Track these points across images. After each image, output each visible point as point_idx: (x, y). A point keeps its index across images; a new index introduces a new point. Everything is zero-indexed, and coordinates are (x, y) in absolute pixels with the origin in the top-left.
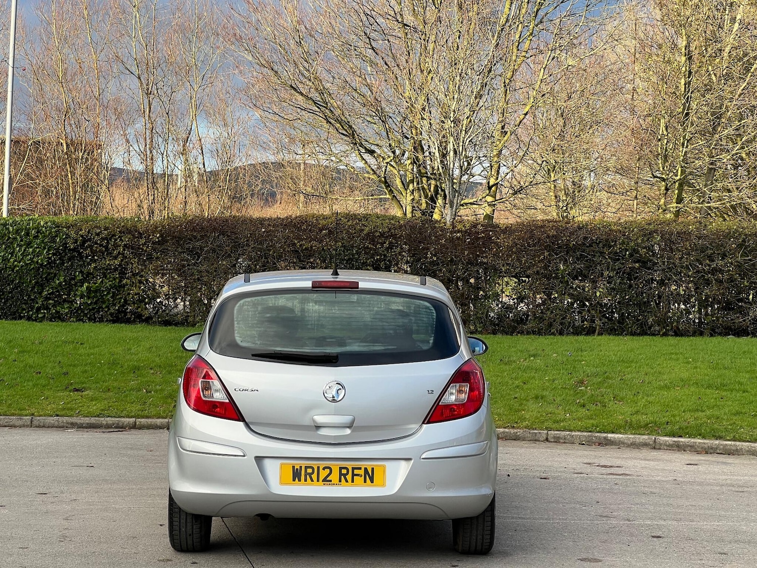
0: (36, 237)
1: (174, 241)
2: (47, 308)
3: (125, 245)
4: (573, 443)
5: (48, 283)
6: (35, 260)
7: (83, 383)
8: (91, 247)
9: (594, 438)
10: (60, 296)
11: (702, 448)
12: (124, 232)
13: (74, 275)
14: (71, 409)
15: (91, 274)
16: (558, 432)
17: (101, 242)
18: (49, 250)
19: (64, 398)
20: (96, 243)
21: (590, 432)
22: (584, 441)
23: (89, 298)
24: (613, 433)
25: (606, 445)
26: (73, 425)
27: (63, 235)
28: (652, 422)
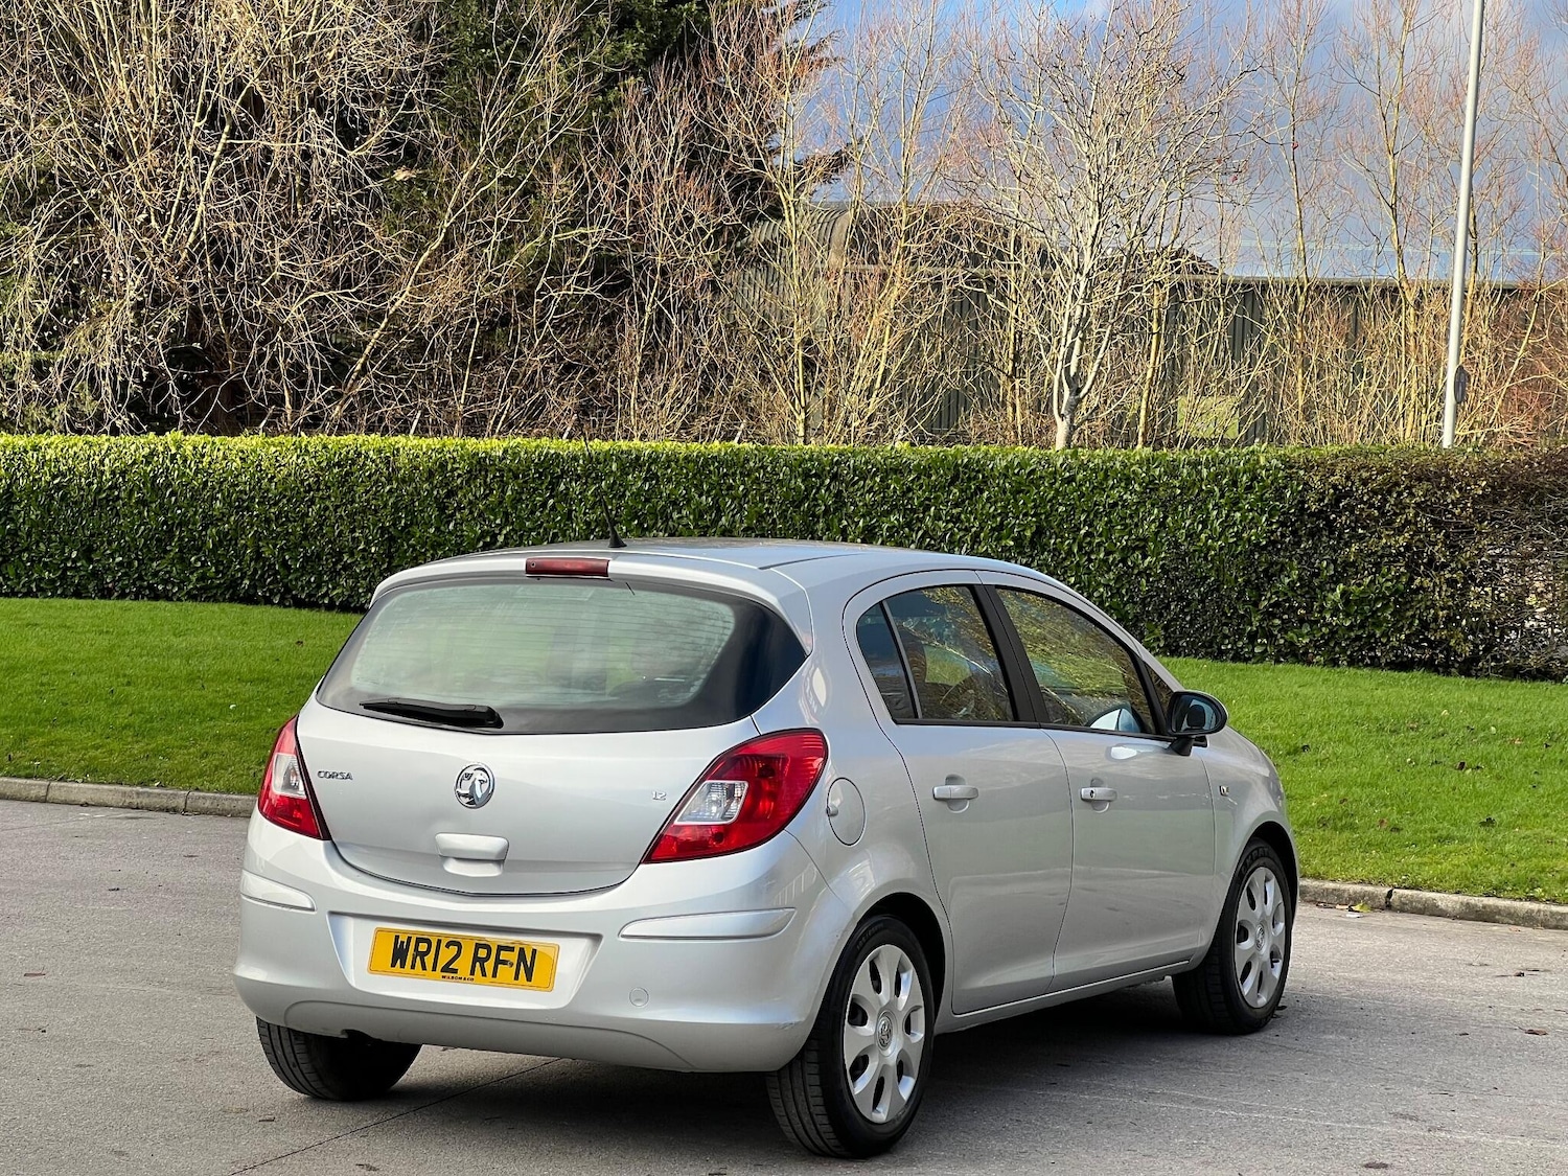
1: (1518, 495)
2: (1270, 636)
3: (1418, 505)
5: (1268, 583)
6: (1246, 535)
8: (1351, 509)
10: (1293, 610)
12: (1417, 479)
13: (1319, 568)
15: (1353, 564)
17: (1371, 498)
18: (1271, 516)
20: (1361, 501)
23: (1347, 615)
27: (1298, 485)
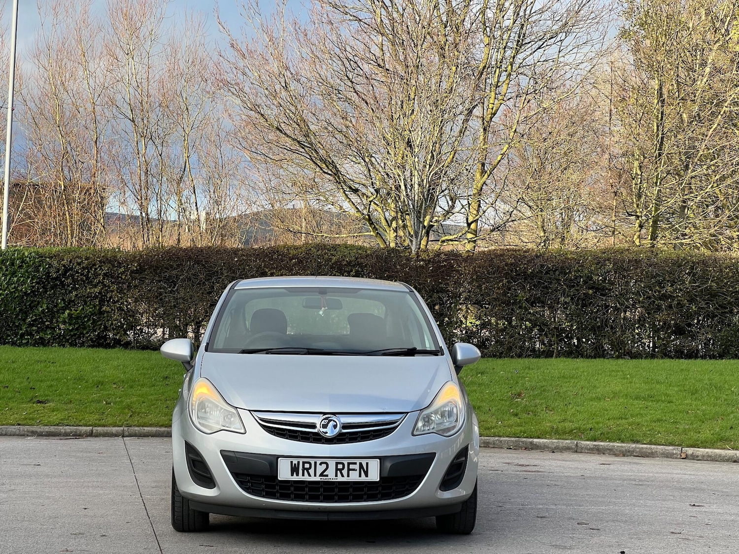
0: (20, 267)
1: (152, 270)
2: (31, 335)
3: (105, 274)
4: (502, 448)
5: (31, 310)
6: (19, 288)
7: (47, 396)
8: (72, 276)
9: (521, 443)
10: (43, 323)
11: (620, 451)
12: (104, 262)
13: (57, 303)
14: (33, 419)
15: (73, 301)
16: (487, 438)
17: (82, 271)
18: (32, 279)
19: (27, 409)
20: (77, 272)
21: (518, 437)
22: (512, 445)
23: (70, 324)
24: (539, 438)
25: (532, 449)
26: (33, 434)
27: (46, 265)
28: (576, 429)
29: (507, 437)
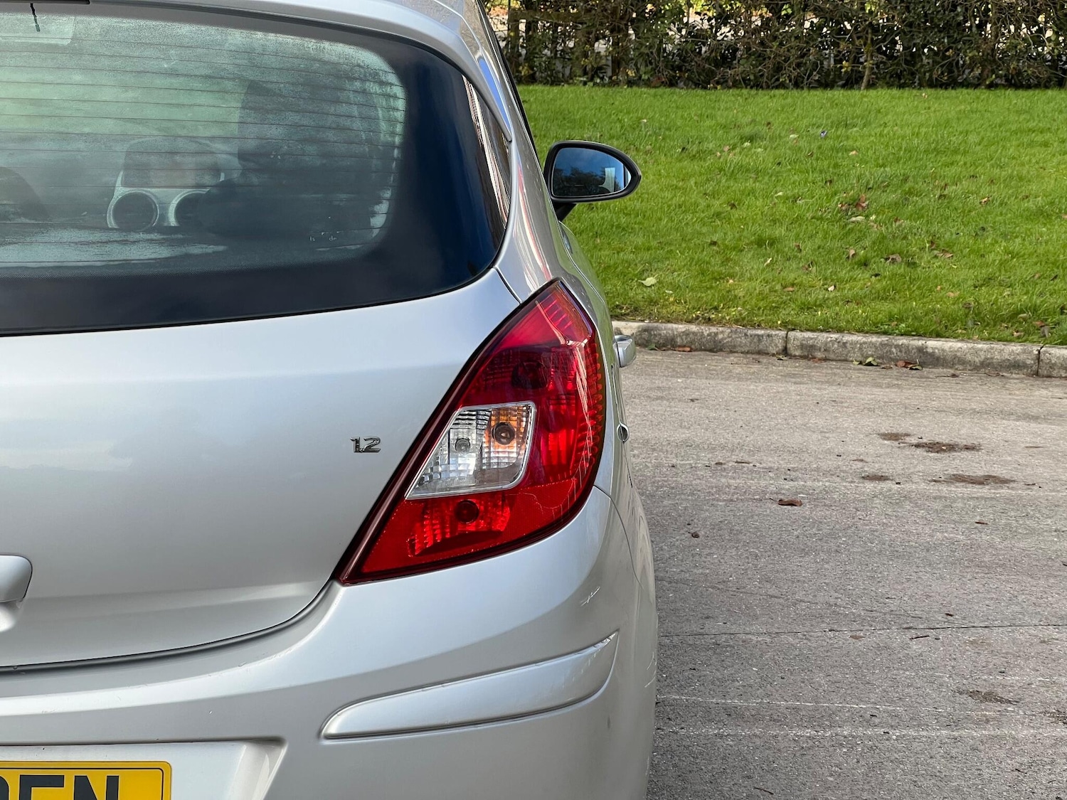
4: (846, 360)
9: (894, 350)
16: (811, 334)
21: (885, 333)
22: (872, 356)
24: (939, 335)
25: (923, 365)
28: (1027, 309)
29: (860, 331)
